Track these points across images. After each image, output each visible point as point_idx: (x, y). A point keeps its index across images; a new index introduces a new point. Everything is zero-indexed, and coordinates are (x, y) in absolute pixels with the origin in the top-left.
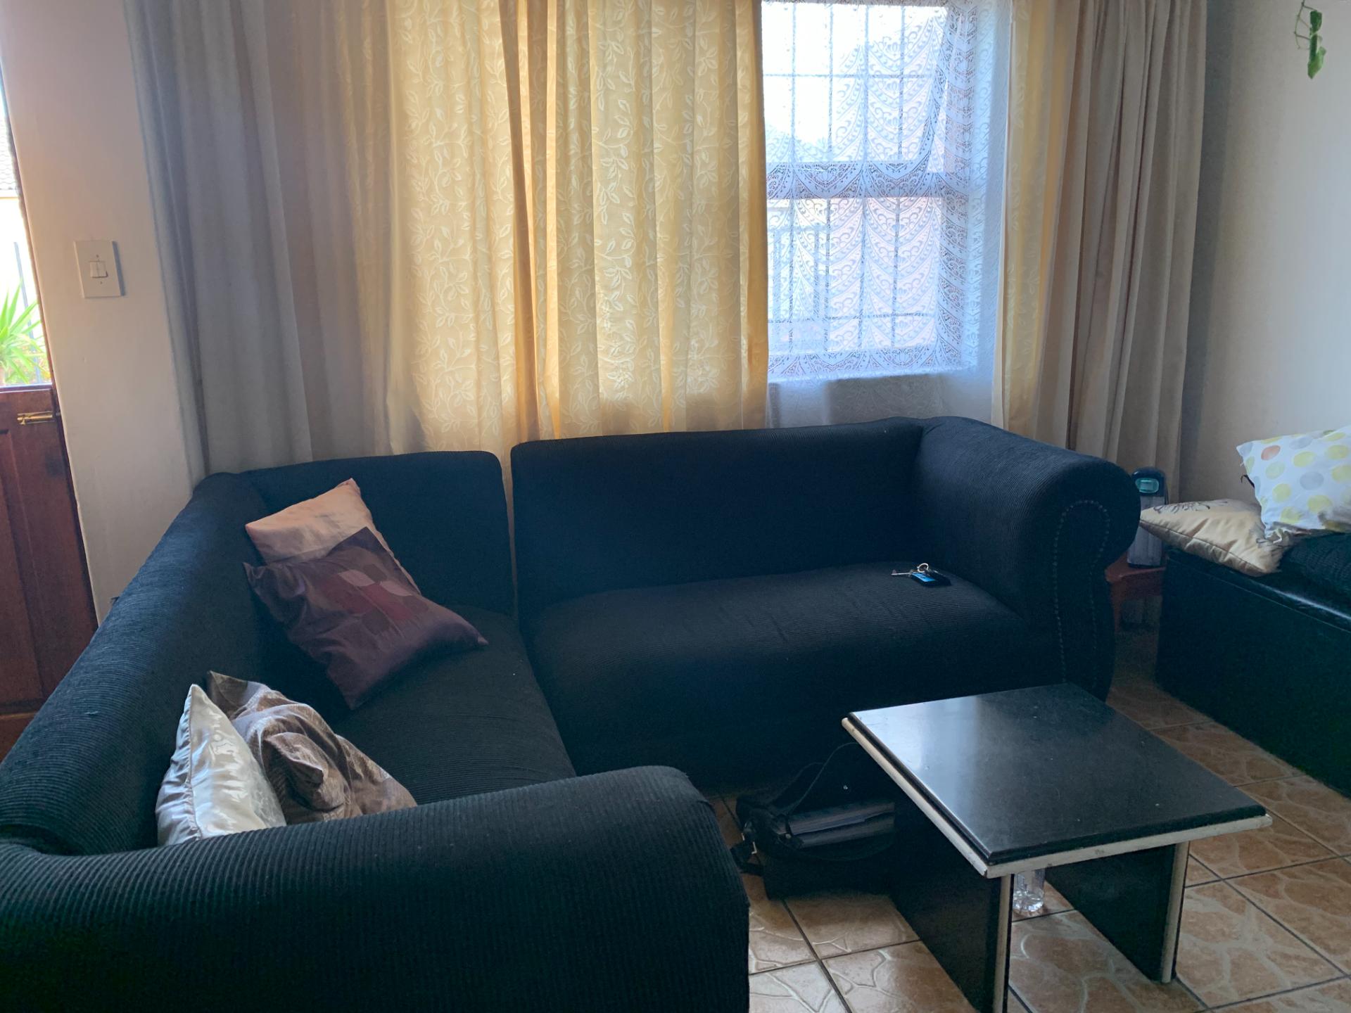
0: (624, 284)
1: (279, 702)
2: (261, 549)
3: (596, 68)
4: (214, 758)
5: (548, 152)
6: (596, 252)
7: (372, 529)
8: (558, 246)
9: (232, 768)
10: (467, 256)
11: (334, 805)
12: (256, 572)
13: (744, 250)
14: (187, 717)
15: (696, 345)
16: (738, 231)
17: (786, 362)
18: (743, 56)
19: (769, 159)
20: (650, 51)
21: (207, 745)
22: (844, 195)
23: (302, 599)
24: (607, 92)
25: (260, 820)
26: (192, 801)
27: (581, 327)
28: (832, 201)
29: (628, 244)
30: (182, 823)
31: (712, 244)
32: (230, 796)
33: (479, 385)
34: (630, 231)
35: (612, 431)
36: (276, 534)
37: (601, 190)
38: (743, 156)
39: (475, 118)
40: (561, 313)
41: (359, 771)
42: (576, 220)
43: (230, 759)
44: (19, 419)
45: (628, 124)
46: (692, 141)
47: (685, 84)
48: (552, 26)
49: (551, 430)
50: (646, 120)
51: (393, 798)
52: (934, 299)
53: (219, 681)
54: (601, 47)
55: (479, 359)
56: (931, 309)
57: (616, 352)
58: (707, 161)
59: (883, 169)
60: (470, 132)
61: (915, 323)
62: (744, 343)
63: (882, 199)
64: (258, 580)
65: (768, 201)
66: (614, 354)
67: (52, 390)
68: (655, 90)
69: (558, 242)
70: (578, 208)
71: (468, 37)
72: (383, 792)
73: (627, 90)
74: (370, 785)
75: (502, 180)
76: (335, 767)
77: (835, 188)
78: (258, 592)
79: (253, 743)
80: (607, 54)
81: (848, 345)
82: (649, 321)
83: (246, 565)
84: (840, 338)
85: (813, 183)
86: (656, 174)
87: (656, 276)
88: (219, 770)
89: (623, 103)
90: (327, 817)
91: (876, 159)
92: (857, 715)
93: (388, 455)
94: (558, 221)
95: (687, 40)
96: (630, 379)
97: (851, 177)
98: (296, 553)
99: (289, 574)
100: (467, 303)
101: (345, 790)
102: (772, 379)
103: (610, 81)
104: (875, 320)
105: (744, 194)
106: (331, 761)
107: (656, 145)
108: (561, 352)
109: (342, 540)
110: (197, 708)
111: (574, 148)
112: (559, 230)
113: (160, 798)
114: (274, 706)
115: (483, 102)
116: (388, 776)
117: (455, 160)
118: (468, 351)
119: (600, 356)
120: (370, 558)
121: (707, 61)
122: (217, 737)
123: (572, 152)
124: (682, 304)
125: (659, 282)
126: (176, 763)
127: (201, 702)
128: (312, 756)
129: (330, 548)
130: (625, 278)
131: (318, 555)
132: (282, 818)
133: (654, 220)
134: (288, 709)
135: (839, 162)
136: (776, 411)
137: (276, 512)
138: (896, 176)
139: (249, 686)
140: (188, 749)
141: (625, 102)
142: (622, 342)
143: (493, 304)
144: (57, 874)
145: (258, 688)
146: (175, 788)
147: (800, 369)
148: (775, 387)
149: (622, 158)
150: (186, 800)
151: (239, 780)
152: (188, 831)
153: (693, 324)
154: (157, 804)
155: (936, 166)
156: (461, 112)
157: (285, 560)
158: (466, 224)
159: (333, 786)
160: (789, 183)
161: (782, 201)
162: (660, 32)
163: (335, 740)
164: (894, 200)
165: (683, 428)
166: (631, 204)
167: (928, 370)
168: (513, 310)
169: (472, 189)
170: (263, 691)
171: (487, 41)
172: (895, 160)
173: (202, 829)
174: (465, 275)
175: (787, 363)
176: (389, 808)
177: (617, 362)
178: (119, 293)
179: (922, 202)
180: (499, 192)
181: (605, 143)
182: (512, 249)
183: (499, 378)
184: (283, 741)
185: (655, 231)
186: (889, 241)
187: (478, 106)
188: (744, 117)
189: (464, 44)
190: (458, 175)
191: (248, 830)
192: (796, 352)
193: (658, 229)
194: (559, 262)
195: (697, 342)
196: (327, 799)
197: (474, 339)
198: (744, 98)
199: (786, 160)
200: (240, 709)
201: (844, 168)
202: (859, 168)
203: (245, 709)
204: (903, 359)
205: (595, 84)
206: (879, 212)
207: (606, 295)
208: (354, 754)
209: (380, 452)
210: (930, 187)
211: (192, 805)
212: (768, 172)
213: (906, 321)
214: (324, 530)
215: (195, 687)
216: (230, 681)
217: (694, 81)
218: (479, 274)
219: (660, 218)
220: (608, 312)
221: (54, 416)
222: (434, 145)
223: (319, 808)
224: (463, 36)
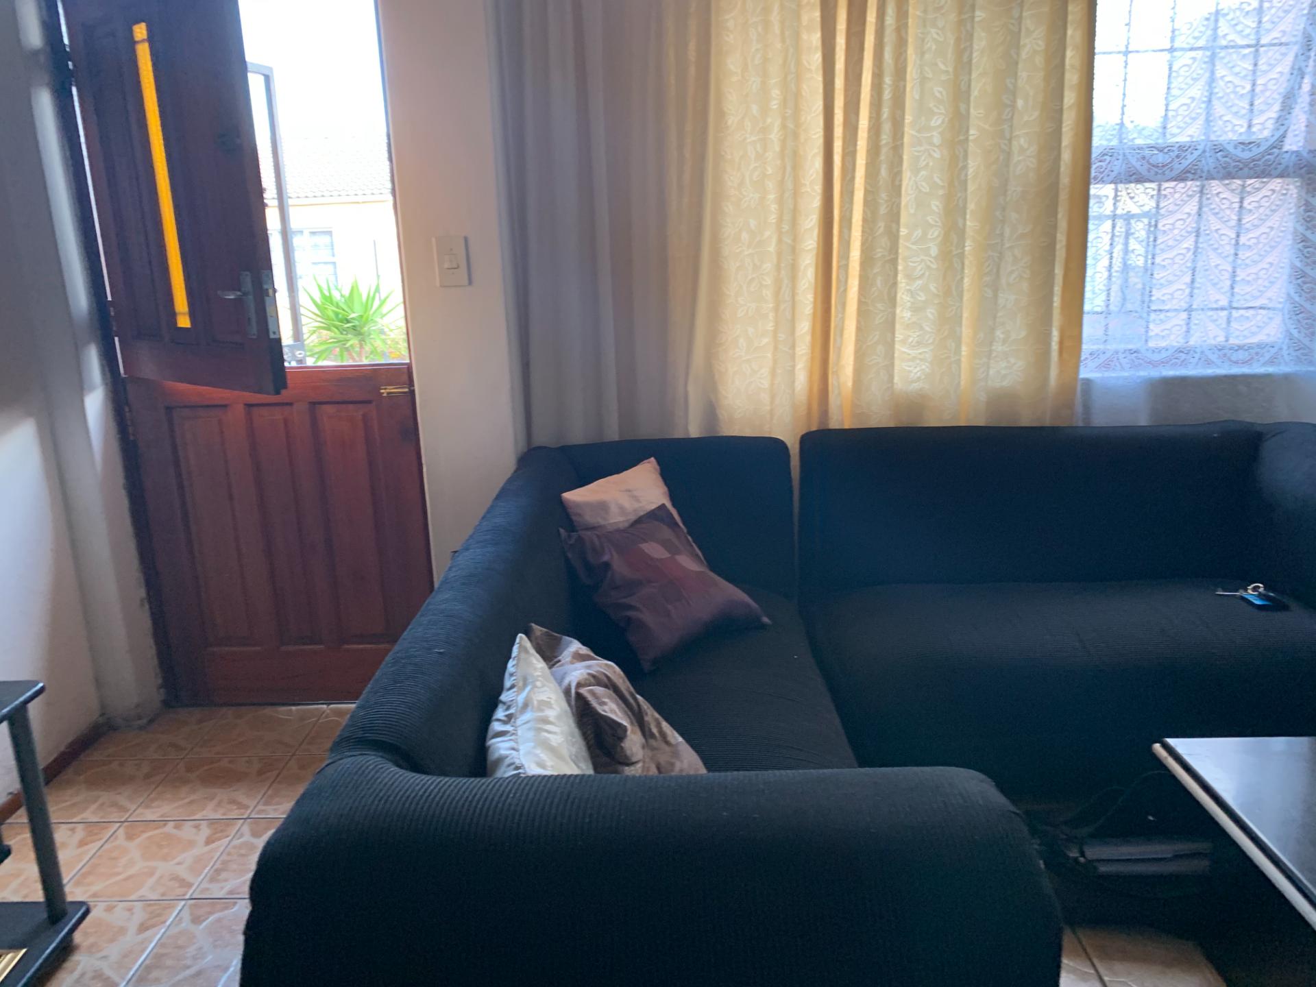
0: (927, 273)
1: (590, 658)
2: (574, 518)
3: (914, 56)
4: (535, 703)
5: (859, 143)
6: (901, 241)
7: (669, 505)
8: (862, 236)
9: (551, 714)
10: (772, 248)
11: (634, 759)
12: (570, 537)
13: (1061, 238)
14: (515, 662)
15: (1002, 336)
16: (1056, 219)
17: (1101, 356)
18: (1074, 34)
19: (1096, 142)
20: (972, 35)
21: (530, 691)
22: (1180, 178)
23: (607, 566)
24: (923, 80)
25: (573, 765)
26: (517, 739)
27: (880, 316)
28: (1166, 185)
29: (935, 233)
30: (508, 758)
31: (1025, 232)
32: (548, 739)
33: (773, 373)
34: (937, 220)
35: (905, 421)
36: (588, 504)
37: (910, 178)
38: (1067, 138)
39: (789, 112)
40: (860, 303)
41: (655, 730)
42: (883, 210)
43: (548, 704)
44: (382, 391)
45: (943, 111)
46: (1011, 126)
47: (1009, 66)
48: (871, 17)
49: (841, 419)
50: (963, 107)
51: (685, 761)
52: (1284, 290)
53: (538, 633)
54: (920, 35)
55: (776, 348)
56: (1280, 303)
57: (914, 342)
58: (1026, 146)
59: (1230, 148)
60: (784, 127)
61: (1259, 318)
62: (1055, 334)
63: (1227, 182)
64: (571, 545)
65: (1092, 186)
66: (912, 344)
67: (408, 368)
68: (974, 75)
69: (863, 232)
70: (886, 198)
71: (787, 33)
72: (676, 754)
73: (944, 77)
74: (663, 746)
75: (811, 172)
76: (636, 724)
77: (1171, 171)
78: (570, 555)
79: (567, 692)
80: (926, 41)
81: (1175, 340)
82: (952, 310)
83: (562, 530)
84: (1166, 332)
85: (1146, 166)
86: (969, 162)
87: (963, 264)
88: (540, 714)
89: (939, 91)
90: (629, 771)
91: (1222, 138)
92: (1171, 741)
93: (686, 437)
94: (864, 211)
95: (1013, 21)
96: (927, 370)
97: (1190, 159)
98: (602, 522)
99: (596, 540)
100: (768, 293)
101: (643, 747)
102: (1084, 374)
103: (926, 68)
104: (1210, 313)
105: (1065, 179)
106: (632, 717)
107: (972, 132)
108: (858, 340)
109: (642, 513)
110: (523, 655)
111: (885, 138)
112: (865, 220)
113: (490, 733)
114: (584, 660)
115: (798, 95)
116: (680, 739)
117: (767, 154)
118: (765, 340)
119: (897, 346)
120: (667, 533)
121: (1034, 42)
122: (538, 684)
123: (884, 142)
124: (989, 293)
125: (966, 271)
126: (504, 703)
127: (526, 651)
128: (617, 710)
129: (631, 521)
130: (929, 267)
131: (621, 526)
132: (591, 766)
133: (965, 208)
134: (598, 665)
135: (1177, 143)
136: (1087, 408)
137: (587, 485)
138: (1246, 155)
139: (563, 640)
140: (514, 692)
141: (941, 89)
142: (921, 332)
143: (793, 295)
144: (414, 789)
145: (571, 642)
146: (503, 726)
147: (1117, 364)
148: (1088, 383)
149: (935, 146)
150: (512, 737)
151: (556, 726)
152: (513, 767)
153: (1000, 314)
154: (487, 739)
155: (1294, 143)
156: (775, 107)
157: (593, 528)
158: (774, 216)
159: (633, 743)
160: (1118, 167)
161: (1108, 185)
162: (984, 15)
163: (635, 699)
164: (1239, 182)
165: (981, 422)
166: (941, 192)
167: (1270, 370)
168: (812, 300)
169: (782, 183)
170: (575, 646)
171: (805, 36)
172: (1244, 138)
173: (526, 766)
174: (768, 266)
175: (1103, 358)
176: (681, 770)
177: (913, 353)
178: (466, 282)
179: (1276, 183)
180: (808, 183)
181: (919, 131)
182: (816, 239)
183: (794, 367)
184: (593, 693)
185: (965, 219)
186: (1231, 228)
187: (793, 100)
188: (1070, 98)
189: (783, 41)
190: (769, 168)
191: (562, 773)
192: (1112, 347)
193: (968, 217)
194: (863, 251)
195: (1003, 333)
196: (628, 753)
197: (772, 329)
198: (1072, 78)
199: (1114, 143)
200: (556, 660)
201: (1182, 148)
202: (1201, 148)
203: (559, 661)
204: (1241, 357)
205: (912, 72)
206: (1222, 196)
207: (908, 284)
208: (651, 715)
209: (678, 434)
210: (1287, 167)
211: (517, 743)
212: (1094, 156)
213: (1247, 315)
214: (628, 504)
215: (521, 637)
216: (547, 634)
217: (1017, 63)
218: (783, 265)
219: (971, 206)
220: (909, 301)
221: (410, 390)
222: (748, 140)
223: (621, 761)
224: (782, 33)
